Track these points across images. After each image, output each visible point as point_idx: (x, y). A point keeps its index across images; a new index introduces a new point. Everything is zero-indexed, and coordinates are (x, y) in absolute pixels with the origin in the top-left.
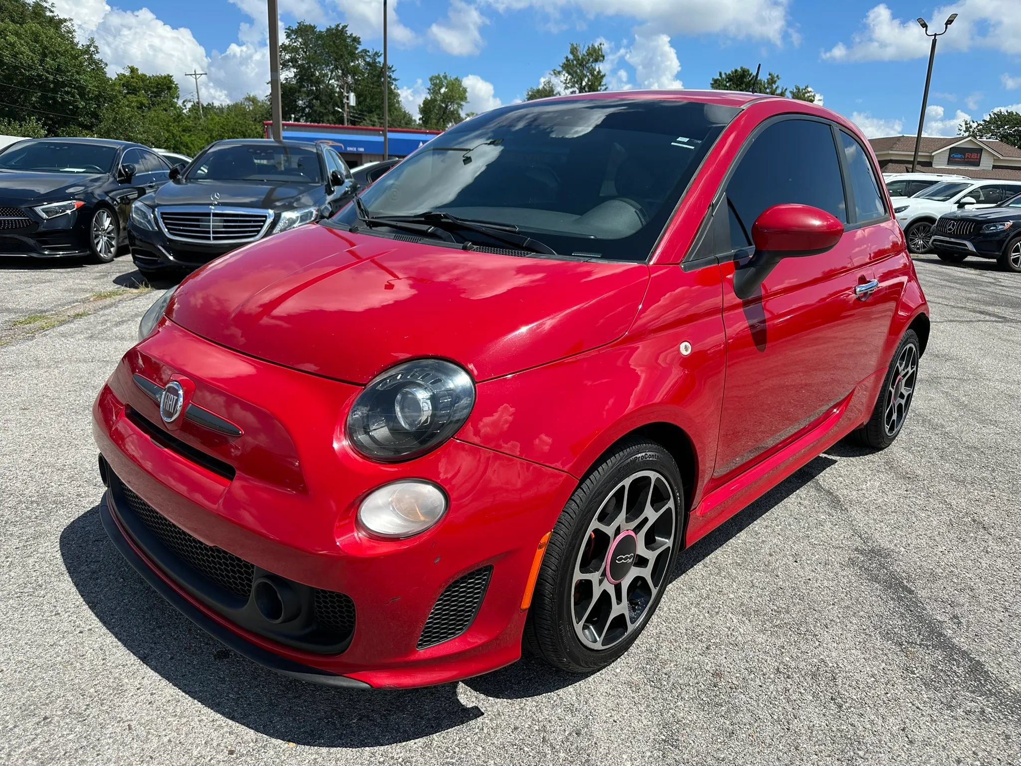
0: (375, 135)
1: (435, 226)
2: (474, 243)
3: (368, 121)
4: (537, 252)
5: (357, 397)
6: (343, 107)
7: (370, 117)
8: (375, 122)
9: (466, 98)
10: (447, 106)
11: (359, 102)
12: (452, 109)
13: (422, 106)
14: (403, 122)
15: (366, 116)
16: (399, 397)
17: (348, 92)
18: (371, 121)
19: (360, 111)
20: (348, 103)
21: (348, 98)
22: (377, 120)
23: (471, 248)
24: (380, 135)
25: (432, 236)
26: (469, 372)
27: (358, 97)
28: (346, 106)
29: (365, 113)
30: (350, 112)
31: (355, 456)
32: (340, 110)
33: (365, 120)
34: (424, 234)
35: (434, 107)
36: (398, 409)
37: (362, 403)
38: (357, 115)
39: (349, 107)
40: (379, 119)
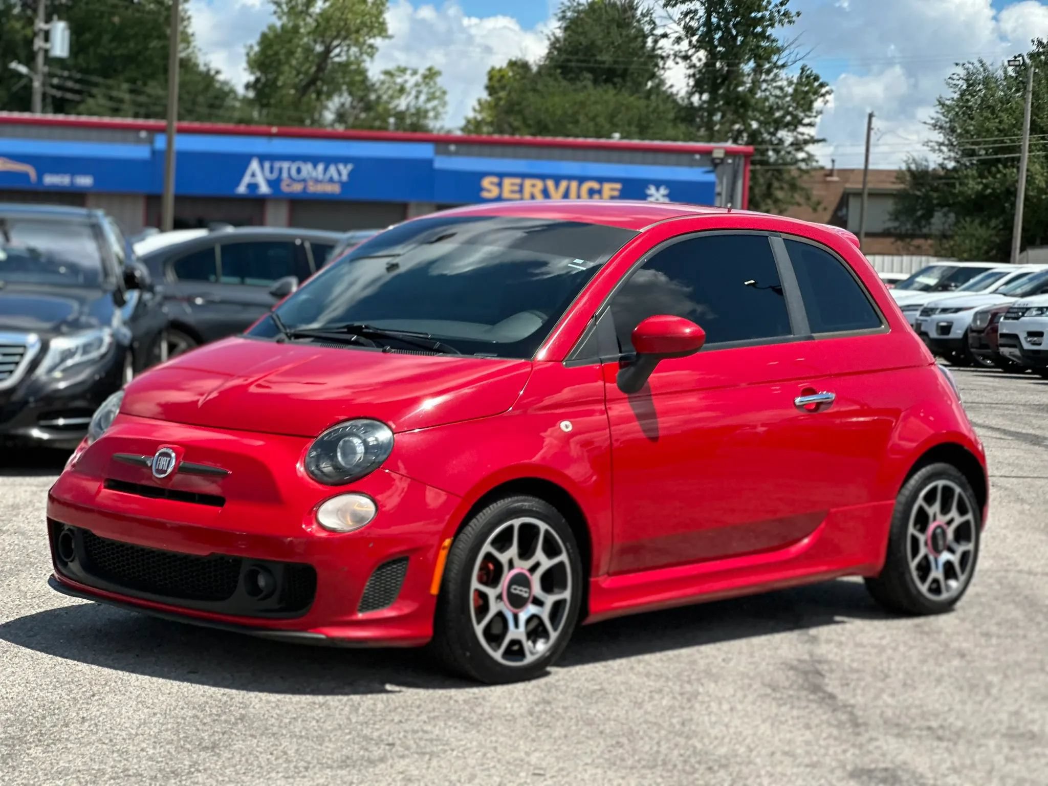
0: (124, 141)
1: (358, 335)
2: (392, 348)
3: (102, 101)
4: (444, 352)
5: (310, 445)
6: (30, 60)
7: (109, 87)
8: (121, 101)
9: (383, 24)
10: (328, 50)
11: (77, 46)
12: (343, 58)
13: (256, 49)
14: (201, 99)
15: (96, 85)
16: (341, 443)
17: (48, 20)
18: (111, 98)
19: (81, 71)
20: (46, 51)
21: (47, 36)
22: (127, 97)
23: (389, 351)
24: (139, 141)
25: (356, 343)
26: (390, 427)
27: (76, 31)
28: (40, 59)
29: (95, 79)
30: (51, 75)
31: (311, 481)
32: (23, 69)
33: (92, 96)
34: (348, 342)
35: (291, 53)
36: (339, 454)
37: (315, 448)
38: (70, 84)
39: (50, 61)
40: (132, 91)
